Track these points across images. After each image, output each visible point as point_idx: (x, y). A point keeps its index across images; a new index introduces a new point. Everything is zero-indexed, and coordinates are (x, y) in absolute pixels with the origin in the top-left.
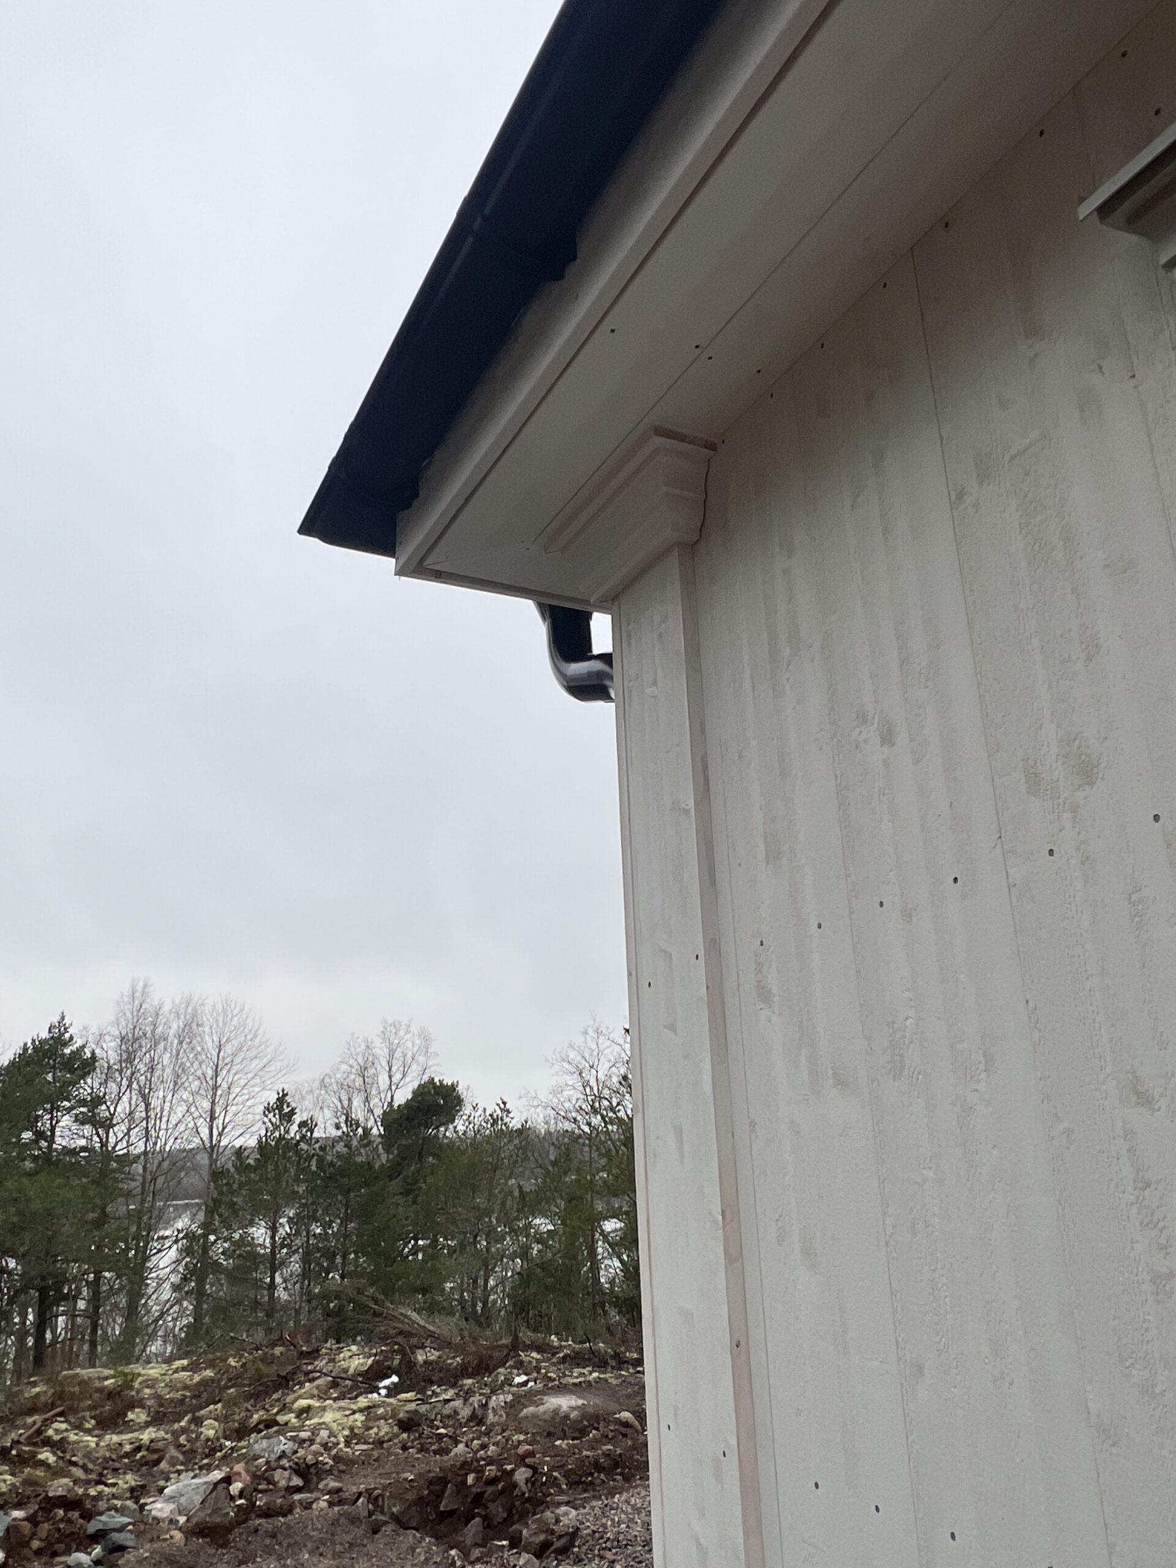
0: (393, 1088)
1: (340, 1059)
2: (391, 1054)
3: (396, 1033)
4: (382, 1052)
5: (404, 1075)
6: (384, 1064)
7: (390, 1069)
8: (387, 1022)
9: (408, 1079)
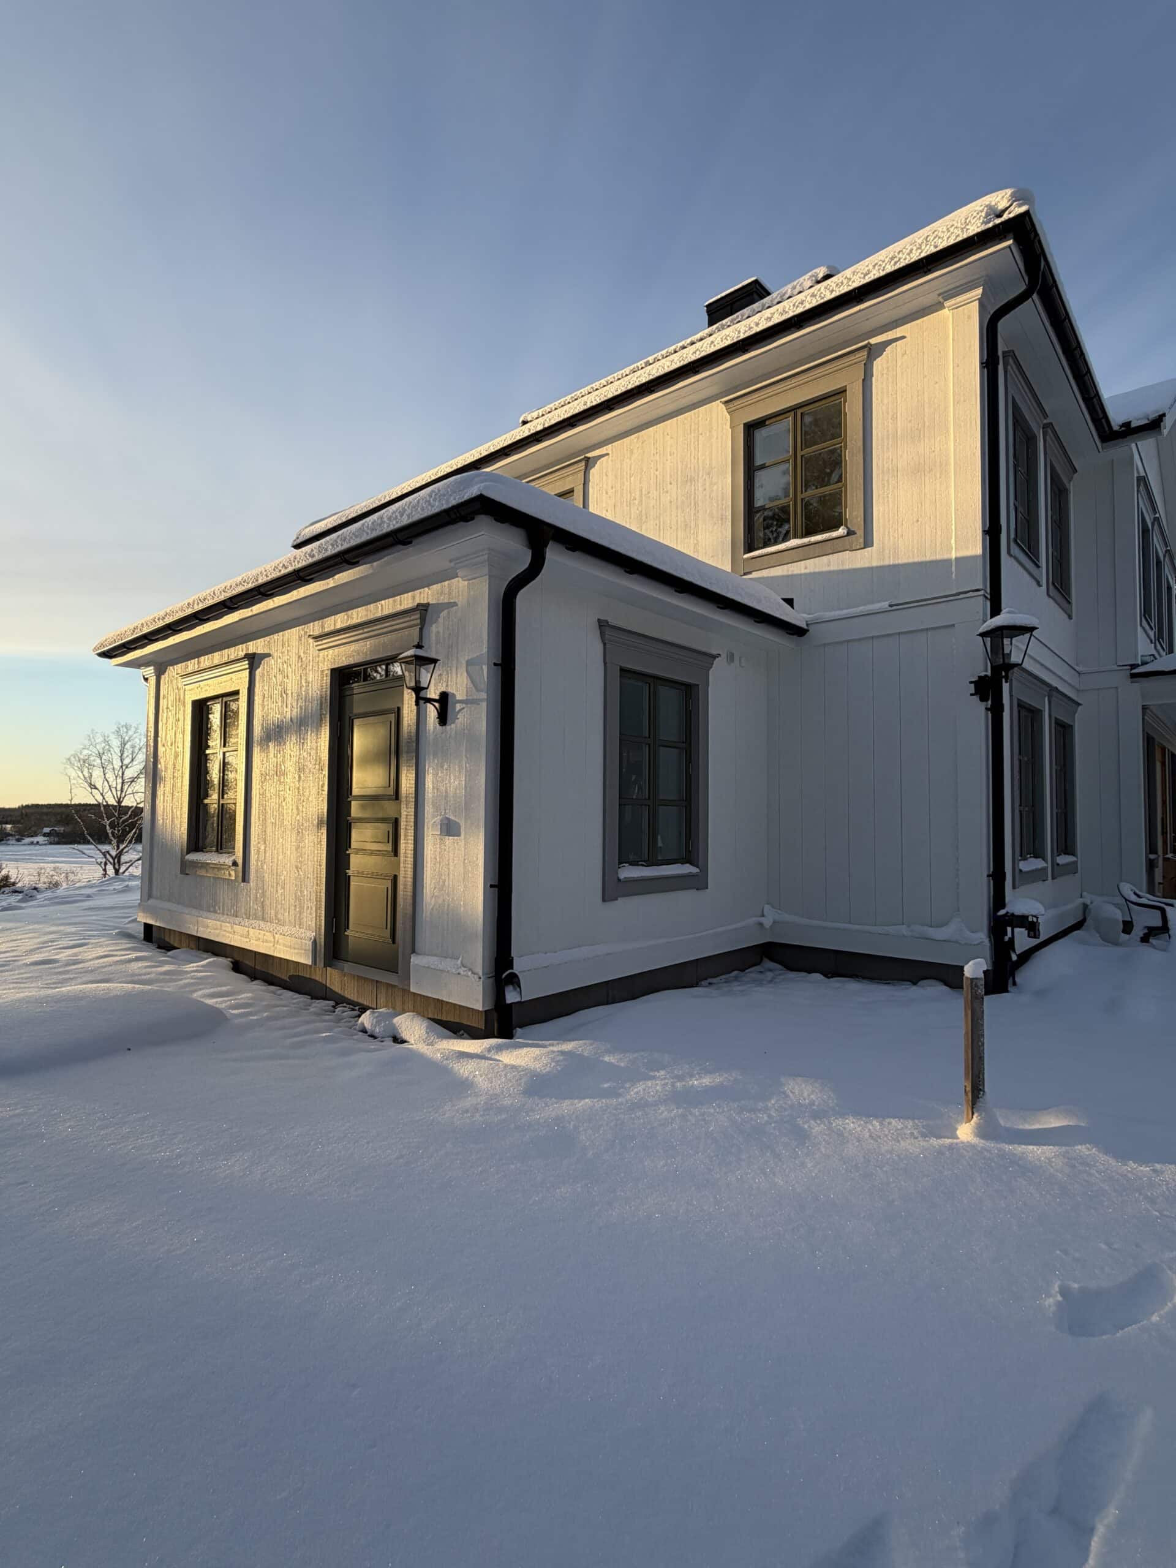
0: (124, 767)
1: (82, 747)
2: (124, 744)
3: (127, 732)
4: (115, 743)
5: (132, 760)
6: (118, 751)
7: (122, 755)
8: (120, 724)
9: (135, 763)
